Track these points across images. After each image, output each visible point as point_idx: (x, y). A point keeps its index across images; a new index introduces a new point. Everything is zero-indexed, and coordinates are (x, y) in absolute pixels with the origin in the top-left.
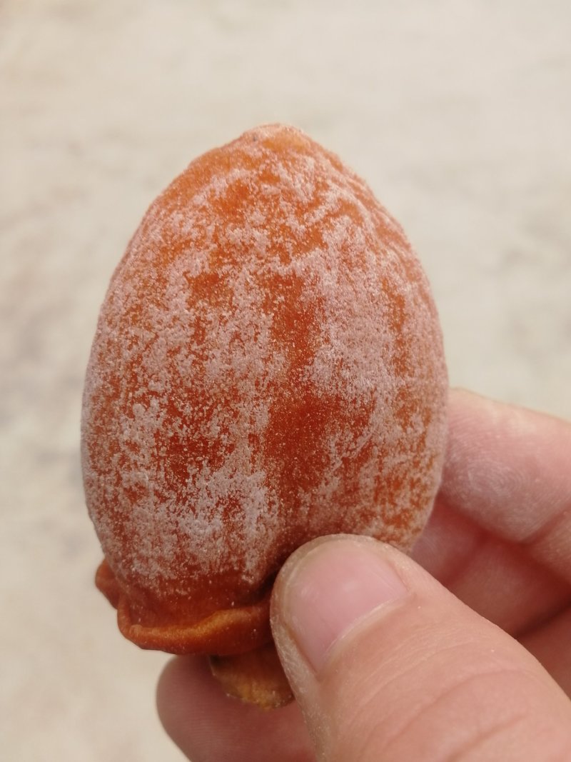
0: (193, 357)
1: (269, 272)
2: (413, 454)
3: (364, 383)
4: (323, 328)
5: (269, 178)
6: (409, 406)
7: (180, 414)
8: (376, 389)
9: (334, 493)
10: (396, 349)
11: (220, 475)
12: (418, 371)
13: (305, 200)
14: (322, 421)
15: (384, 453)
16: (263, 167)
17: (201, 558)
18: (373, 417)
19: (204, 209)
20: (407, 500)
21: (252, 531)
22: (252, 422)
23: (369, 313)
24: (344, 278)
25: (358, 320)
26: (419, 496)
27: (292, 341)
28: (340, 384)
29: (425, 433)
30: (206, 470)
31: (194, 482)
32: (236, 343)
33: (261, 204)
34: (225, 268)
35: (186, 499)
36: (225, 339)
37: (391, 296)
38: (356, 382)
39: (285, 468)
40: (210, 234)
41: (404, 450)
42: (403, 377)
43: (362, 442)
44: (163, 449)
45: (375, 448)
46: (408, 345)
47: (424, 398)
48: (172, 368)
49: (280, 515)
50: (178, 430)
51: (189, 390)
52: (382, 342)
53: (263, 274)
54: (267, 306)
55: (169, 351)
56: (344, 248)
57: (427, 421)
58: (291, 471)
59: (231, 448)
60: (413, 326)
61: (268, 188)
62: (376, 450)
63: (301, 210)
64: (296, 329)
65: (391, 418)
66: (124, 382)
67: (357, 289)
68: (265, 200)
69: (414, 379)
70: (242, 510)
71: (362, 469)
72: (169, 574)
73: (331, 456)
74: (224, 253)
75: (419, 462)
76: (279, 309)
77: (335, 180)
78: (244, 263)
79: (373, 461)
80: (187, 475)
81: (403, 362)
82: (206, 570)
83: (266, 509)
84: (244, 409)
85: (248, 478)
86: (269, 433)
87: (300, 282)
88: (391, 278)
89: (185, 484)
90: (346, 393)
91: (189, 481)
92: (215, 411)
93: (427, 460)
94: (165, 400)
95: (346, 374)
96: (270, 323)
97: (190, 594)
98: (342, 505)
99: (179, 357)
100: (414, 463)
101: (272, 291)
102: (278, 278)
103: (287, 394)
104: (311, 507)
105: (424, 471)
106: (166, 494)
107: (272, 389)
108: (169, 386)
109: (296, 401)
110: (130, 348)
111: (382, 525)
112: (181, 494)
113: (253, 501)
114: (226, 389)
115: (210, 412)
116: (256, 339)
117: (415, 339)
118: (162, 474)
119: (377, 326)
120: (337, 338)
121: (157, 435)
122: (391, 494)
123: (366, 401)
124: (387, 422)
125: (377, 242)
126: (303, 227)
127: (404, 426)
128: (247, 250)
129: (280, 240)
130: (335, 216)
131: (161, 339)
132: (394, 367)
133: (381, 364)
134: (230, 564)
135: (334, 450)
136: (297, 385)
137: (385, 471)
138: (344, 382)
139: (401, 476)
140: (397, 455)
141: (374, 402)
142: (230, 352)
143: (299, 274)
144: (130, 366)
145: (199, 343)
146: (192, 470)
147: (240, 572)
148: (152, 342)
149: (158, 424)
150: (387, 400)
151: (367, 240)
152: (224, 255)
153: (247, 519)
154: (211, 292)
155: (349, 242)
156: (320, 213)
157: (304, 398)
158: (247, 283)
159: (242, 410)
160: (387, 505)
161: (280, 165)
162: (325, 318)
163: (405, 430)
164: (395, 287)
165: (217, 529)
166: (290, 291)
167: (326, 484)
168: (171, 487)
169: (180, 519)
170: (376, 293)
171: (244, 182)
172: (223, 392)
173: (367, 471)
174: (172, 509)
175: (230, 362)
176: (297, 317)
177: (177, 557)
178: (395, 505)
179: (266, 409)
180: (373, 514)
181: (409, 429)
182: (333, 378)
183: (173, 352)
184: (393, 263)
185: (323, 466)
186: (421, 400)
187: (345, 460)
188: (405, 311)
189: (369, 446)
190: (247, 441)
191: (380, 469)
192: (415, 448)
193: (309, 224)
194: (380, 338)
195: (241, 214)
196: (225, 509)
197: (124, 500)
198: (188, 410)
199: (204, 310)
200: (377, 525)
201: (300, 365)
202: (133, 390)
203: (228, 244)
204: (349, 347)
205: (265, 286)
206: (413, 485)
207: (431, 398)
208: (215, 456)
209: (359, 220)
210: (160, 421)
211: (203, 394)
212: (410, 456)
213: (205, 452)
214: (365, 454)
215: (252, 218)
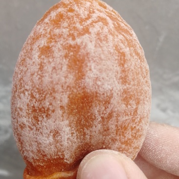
0: (39, 76)
1: (67, 44)
2: (132, 117)
3: (107, 87)
4: (89, 64)
5: (71, 10)
6: (129, 97)
7: (35, 98)
8: (112, 89)
9: (99, 130)
10: (122, 73)
11: (50, 121)
12: (132, 83)
13: (84, 17)
14: (91, 102)
15: (118, 115)
16: (69, 7)
17: (46, 153)
18: (112, 101)
19: (47, 23)
20: (130, 135)
21: (65, 143)
22: (61, 101)
23: (109, 59)
24: (98, 45)
25: (104, 61)
26: (136, 134)
27: (76, 70)
28: (97, 87)
29: (137, 108)
30: (45, 119)
31: (41, 124)
32: (54, 71)
33: (67, 20)
34: (52, 44)
35: (39, 130)
36: (50, 69)
37: (119, 52)
38: (103, 86)
39: (78, 120)
40: (48, 32)
41: (128, 115)
42: (125, 85)
43: (109, 111)
44: (30, 110)
45: (114, 113)
46: (127, 72)
47: (136, 94)
48: (32, 80)
49: (77, 138)
50: (34, 104)
51: (37, 89)
52: (114, 71)
53: (65, 45)
54: (66, 56)
55: (31, 74)
56: (98, 34)
57: (138, 103)
58: (81, 121)
59: (53, 111)
60: (129, 65)
61: (70, 14)
62: (115, 114)
63: (82, 21)
64: (78, 65)
65: (120, 101)
66: (18, 86)
67: (104, 50)
68: (69, 18)
69: (130, 86)
70: (60, 135)
71: (110, 121)
72: (36, 157)
73: (96, 116)
74: (52, 38)
75: (135, 120)
76: (71, 57)
77: (98, 10)
78: (59, 41)
79: (114, 118)
80: (39, 121)
81: (125, 79)
82: (49, 157)
83: (70, 135)
84: (58, 96)
85: (61, 123)
86: (69, 106)
87: (79, 47)
88: (119, 45)
89: (38, 124)
90: (100, 91)
91: (40, 123)
92: (47, 97)
93: (138, 119)
94: (30, 92)
95: (99, 83)
96: (67, 63)
97: (45, 165)
98: (103, 135)
99: (34, 76)
100: (133, 120)
101: (68, 51)
102: (71, 46)
103: (75, 91)
104: (91, 136)
105: (137, 124)
106: (32, 127)
107: (69, 89)
108: (31, 87)
109: (79, 94)
110: (20, 74)
111: (120, 144)
112: (37, 128)
113: (64, 132)
114: (50, 88)
115: (45, 97)
116: (61, 69)
117: (131, 70)
118: (30, 120)
119: (112, 64)
120: (95, 69)
121: (28, 105)
122: (123, 132)
123: (108, 94)
124: (119, 103)
125: (114, 32)
126: (82, 27)
127: (127, 105)
128: (60, 37)
129: (73, 32)
130: (96, 22)
131: (29, 70)
132: (121, 81)
133: (115, 79)
134: (59, 155)
135: (97, 113)
136: (79, 87)
137: (119, 123)
138: (98, 86)
139: (127, 125)
140: (124, 117)
141: (112, 95)
142: (52, 74)
143: (79, 44)
144: (20, 81)
145: (41, 71)
146: (40, 119)
147: (63, 159)
148: (26, 71)
149: (27, 101)
150: (118, 94)
151: (109, 31)
152: (53, 39)
153: (63, 139)
154: (47, 52)
155: (101, 31)
156: (89, 22)
157: (83, 92)
158: (59, 48)
159: (57, 96)
160: (121, 136)
161: (76, 5)
162: (89, 61)
163: (127, 107)
164: (121, 49)
165: (51, 141)
166: (75, 51)
167: (96, 127)
168: (34, 125)
169: (37, 137)
170: (112, 51)
171: (62, 12)
172: (49, 89)
173: (112, 123)
174: (35, 132)
175: (51, 78)
176: (79, 61)
177: (38, 151)
178: (125, 137)
179: (66, 96)
180: (116, 140)
181: (129, 106)
182: (94, 85)
183: (32, 75)
184: (121, 40)
185: (93, 119)
186: (134, 95)
187: (102, 118)
188: (125, 58)
189: (112, 112)
190: (59, 109)
191: (117, 122)
192: (132, 114)
193: (84, 26)
194: (114, 69)
195: (60, 24)
196: (54, 135)
197: (19, 129)
198: (37, 96)
199: (43, 59)
200: (117, 144)
201: (80, 79)
202: (21, 89)
203: (54, 35)
204: (100, 72)
205: (66, 49)
206: (132, 129)
207: (139, 94)
208: (48, 114)
209: (106, 24)
210: (29, 100)
211: (42, 90)
212: (130, 117)
213: (45, 112)
214: (110, 116)
215: (63, 25)
